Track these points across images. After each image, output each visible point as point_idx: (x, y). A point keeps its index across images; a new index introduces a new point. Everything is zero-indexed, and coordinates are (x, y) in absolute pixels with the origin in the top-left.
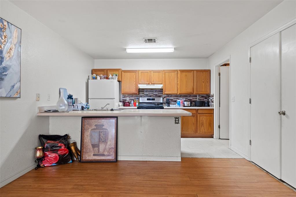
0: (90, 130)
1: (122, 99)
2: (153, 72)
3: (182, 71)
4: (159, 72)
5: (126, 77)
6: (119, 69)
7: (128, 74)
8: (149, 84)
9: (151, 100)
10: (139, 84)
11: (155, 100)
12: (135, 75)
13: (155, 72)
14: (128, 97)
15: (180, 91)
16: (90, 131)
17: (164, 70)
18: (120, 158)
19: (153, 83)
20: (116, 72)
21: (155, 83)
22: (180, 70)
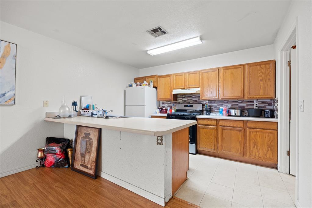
0: (81, 137)
1: (161, 105)
2: (189, 74)
3: (226, 68)
4: (194, 73)
5: (161, 83)
6: (156, 75)
7: (163, 79)
8: (184, 88)
9: (189, 107)
10: (174, 89)
11: (192, 107)
12: (170, 80)
13: (190, 73)
14: (166, 103)
15: (223, 96)
16: (80, 139)
17: (201, 70)
18: (103, 175)
19: (188, 87)
20: (153, 78)
21: (191, 87)
22: (222, 68)
